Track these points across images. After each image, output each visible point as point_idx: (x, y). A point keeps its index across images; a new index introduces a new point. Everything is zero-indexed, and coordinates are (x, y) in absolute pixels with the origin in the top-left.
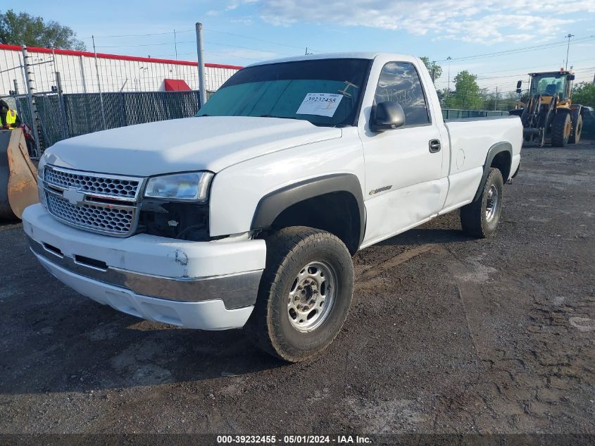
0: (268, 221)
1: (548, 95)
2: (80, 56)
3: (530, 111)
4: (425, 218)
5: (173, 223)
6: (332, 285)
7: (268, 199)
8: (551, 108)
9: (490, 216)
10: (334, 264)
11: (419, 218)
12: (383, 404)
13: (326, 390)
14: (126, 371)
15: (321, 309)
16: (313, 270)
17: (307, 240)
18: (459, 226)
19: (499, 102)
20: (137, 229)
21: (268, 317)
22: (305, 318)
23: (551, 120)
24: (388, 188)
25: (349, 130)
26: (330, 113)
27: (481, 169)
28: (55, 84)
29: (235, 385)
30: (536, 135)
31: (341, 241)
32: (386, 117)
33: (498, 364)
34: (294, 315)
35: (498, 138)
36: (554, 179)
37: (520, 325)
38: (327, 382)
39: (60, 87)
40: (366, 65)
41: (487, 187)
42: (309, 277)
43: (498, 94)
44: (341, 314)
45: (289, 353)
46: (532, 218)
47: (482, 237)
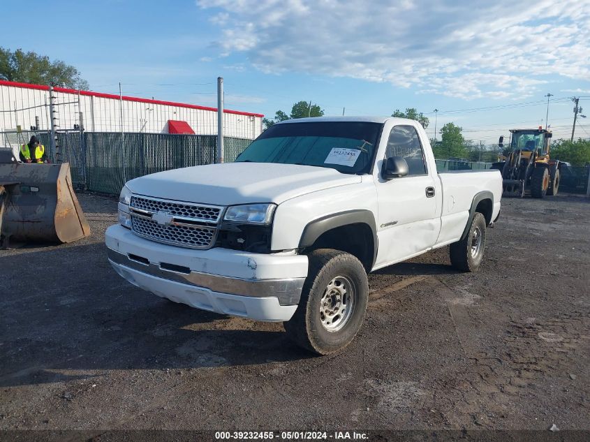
0: (311, 241)
1: (527, 151)
2: (92, 96)
3: (511, 164)
4: (421, 250)
5: (241, 241)
6: (352, 296)
7: (311, 225)
8: (531, 163)
9: (475, 254)
10: (354, 280)
11: (417, 250)
12: (394, 384)
13: (349, 374)
14: (189, 357)
15: (342, 316)
16: (338, 283)
17: (336, 258)
18: (448, 262)
19: (482, 153)
20: (216, 243)
21: (307, 315)
22: (331, 321)
23: (531, 173)
24: (395, 223)
25: (366, 178)
26: (351, 164)
27: (467, 214)
28: (78, 123)
29: (278, 368)
30: (517, 187)
31: (359, 261)
32: (394, 168)
33: (481, 361)
34: (323, 318)
35: (482, 188)
36: (531, 226)
37: (499, 336)
38: (350, 369)
39: (82, 126)
40: (378, 128)
41: (472, 228)
42: (335, 288)
43: (482, 146)
44: (358, 320)
45: (320, 347)
46: (510, 258)
47: (468, 271)
